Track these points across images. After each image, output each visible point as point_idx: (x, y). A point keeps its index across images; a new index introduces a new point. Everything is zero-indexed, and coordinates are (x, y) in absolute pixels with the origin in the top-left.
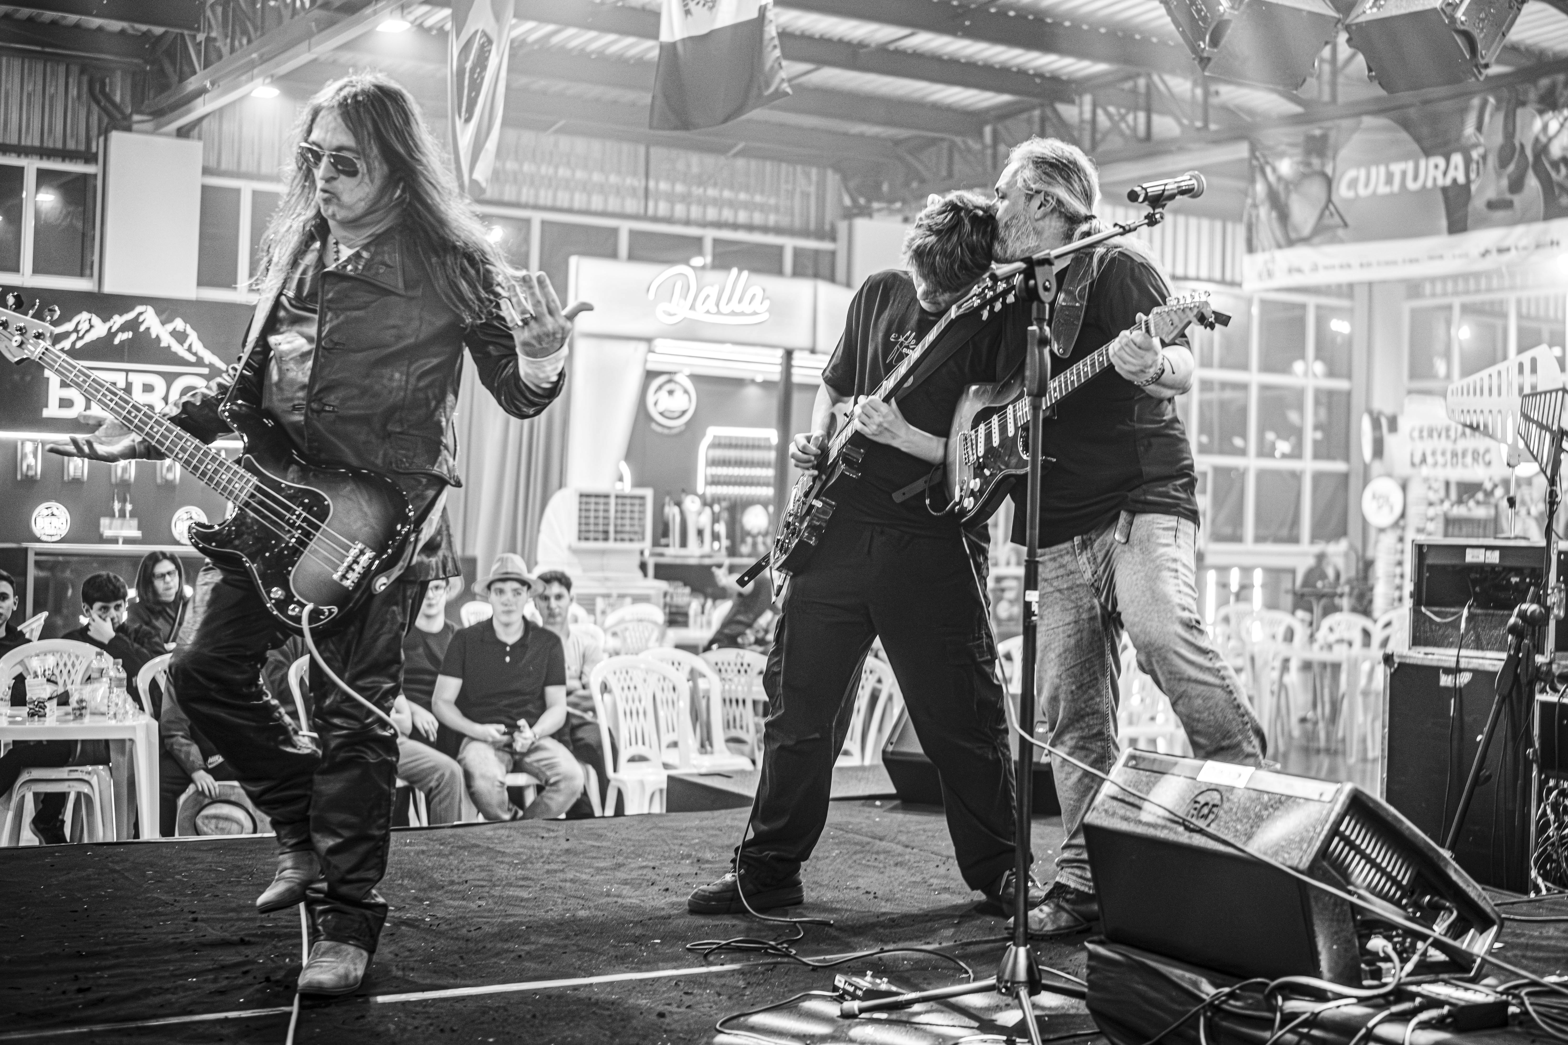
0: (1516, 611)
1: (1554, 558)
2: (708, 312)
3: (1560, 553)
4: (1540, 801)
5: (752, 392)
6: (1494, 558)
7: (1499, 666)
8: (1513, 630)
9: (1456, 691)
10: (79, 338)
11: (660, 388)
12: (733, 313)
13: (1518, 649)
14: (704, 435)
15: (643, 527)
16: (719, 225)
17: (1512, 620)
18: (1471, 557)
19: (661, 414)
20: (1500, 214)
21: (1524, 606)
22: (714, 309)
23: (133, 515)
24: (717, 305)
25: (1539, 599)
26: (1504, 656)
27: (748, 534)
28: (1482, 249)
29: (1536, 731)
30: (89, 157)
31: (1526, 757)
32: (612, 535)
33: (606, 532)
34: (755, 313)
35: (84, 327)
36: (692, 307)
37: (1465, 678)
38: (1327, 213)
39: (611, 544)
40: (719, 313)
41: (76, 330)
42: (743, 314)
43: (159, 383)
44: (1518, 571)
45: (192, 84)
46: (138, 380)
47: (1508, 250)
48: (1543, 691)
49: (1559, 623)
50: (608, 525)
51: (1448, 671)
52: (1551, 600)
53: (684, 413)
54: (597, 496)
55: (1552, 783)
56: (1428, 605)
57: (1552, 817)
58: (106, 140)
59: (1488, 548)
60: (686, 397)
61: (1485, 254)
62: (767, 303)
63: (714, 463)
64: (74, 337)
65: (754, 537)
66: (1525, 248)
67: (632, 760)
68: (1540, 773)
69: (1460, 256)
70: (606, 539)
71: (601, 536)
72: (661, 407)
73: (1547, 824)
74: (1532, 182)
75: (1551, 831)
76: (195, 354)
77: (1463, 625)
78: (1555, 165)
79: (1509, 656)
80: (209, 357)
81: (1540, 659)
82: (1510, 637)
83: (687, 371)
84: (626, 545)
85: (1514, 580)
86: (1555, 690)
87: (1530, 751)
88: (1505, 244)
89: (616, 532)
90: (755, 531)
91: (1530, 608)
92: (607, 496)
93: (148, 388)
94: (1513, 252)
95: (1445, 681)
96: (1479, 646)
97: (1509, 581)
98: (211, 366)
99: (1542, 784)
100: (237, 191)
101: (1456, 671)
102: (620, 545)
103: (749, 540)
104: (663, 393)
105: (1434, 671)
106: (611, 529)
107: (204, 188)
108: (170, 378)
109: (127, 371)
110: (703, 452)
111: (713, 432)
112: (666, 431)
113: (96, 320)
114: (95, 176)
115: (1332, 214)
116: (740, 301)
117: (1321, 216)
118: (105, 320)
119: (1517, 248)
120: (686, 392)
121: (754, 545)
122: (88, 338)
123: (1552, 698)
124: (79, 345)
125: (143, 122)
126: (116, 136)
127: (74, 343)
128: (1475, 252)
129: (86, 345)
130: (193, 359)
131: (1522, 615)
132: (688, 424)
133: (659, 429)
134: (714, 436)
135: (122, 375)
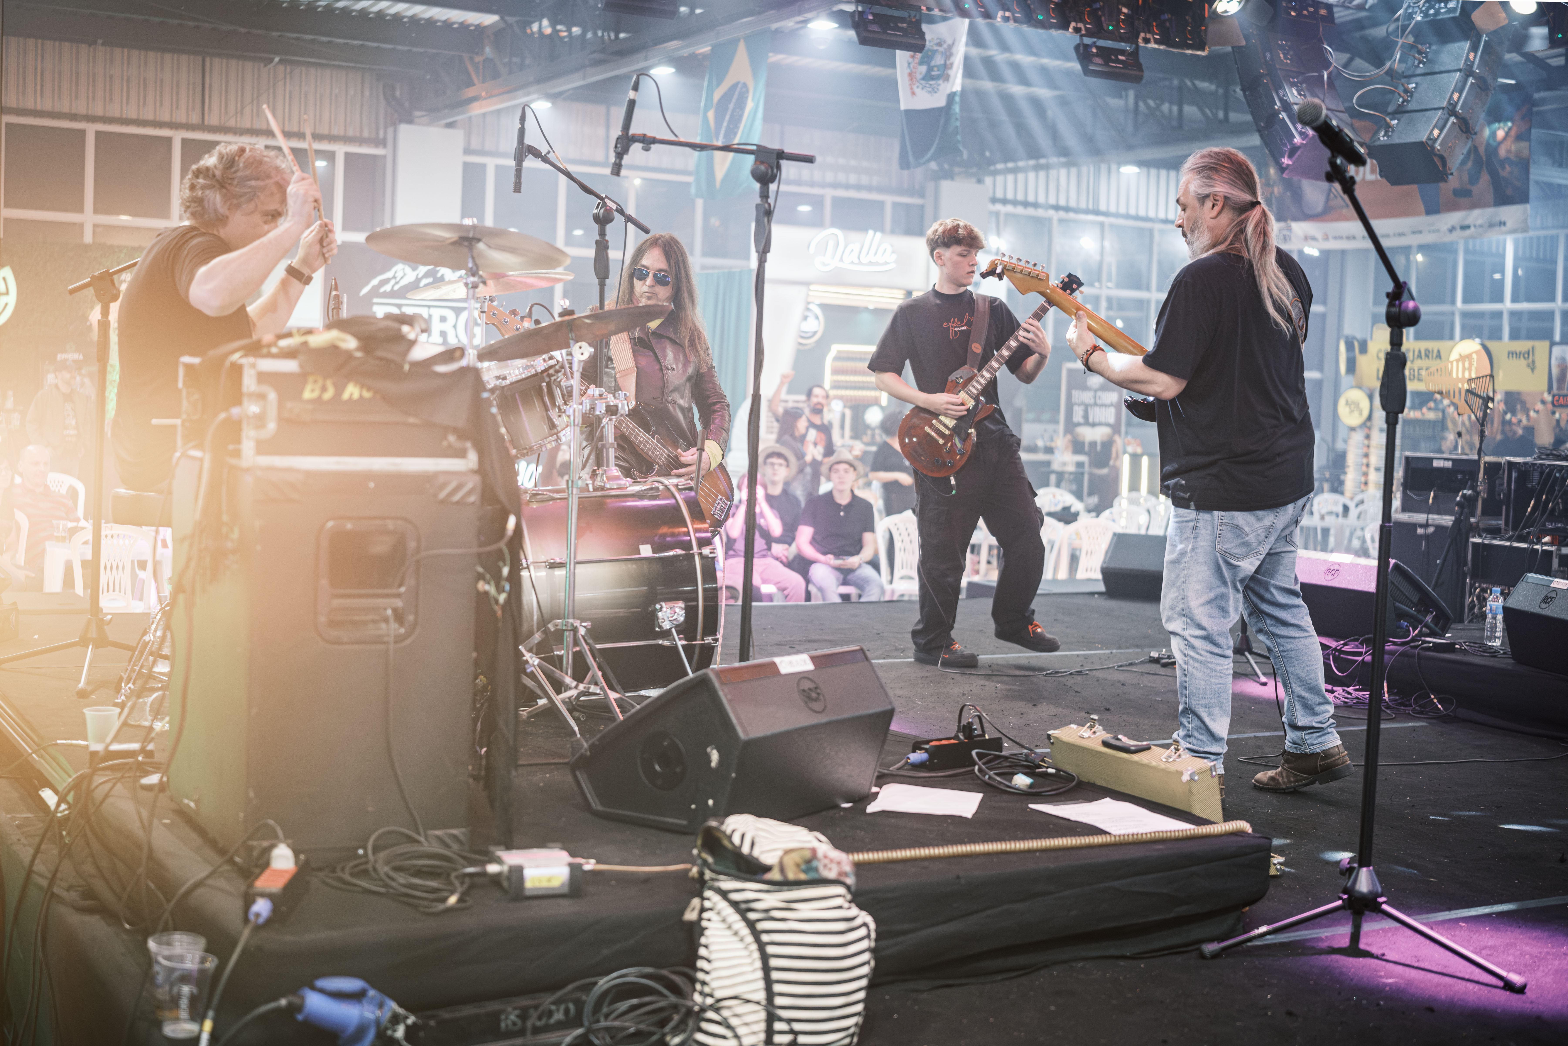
0: (1460, 494)
1: (1482, 466)
2: (852, 263)
3: (1485, 463)
4: (1471, 594)
5: (865, 317)
6: (1449, 464)
7: (1450, 524)
8: (1459, 504)
9: (1426, 537)
10: (397, 283)
12: (871, 263)
13: (1461, 514)
14: (829, 350)
16: (835, 186)
17: (1458, 499)
18: (1436, 464)
20: (1463, 201)
21: (1465, 492)
22: (856, 261)
24: (859, 258)
25: (1473, 488)
26: (1453, 518)
27: (868, 427)
28: (1449, 226)
29: (1470, 557)
30: (382, 143)
31: (1464, 572)
34: (886, 263)
35: (399, 275)
36: (841, 260)
37: (1431, 530)
38: (1332, 195)
40: (860, 263)
41: (394, 277)
42: (877, 264)
43: (450, 315)
44: (1462, 472)
45: (470, 92)
47: (1468, 227)
48: (1474, 537)
49: (1484, 501)
51: (1421, 526)
52: (1480, 488)
53: (815, 333)
55: (1477, 585)
56: (1411, 490)
57: (1476, 603)
58: (395, 131)
59: (1445, 459)
60: (816, 322)
61: (1452, 230)
62: (894, 256)
63: (835, 371)
64: (393, 282)
65: (873, 429)
66: (1481, 226)
67: (902, 578)
68: (1471, 580)
69: (1434, 231)
73: (1474, 606)
74: (1485, 177)
75: (1476, 610)
77: (1431, 501)
78: (1502, 163)
79: (1456, 519)
81: (1472, 520)
82: (1456, 508)
83: (818, 302)
85: (1459, 477)
86: (1480, 536)
87: (1465, 568)
88: (1467, 222)
91: (1468, 492)
93: (443, 319)
94: (1472, 229)
95: (1420, 531)
96: (1439, 513)
97: (1457, 478)
99: (1472, 585)
100: (483, 166)
101: (1426, 526)
103: (869, 432)
105: (1413, 526)
107: (466, 165)
108: (457, 311)
109: (429, 307)
110: (829, 363)
111: (835, 348)
112: (802, 348)
113: (408, 269)
114: (384, 157)
115: (1335, 196)
116: (876, 254)
117: (1328, 199)
118: (414, 269)
119: (1475, 226)
120: (817, 318)
121: (873, 436)
122: (403, 283)
123: (1479, 540)
124: (396, 288)
125: (423, 116)
126: (403, 128)
127: (393, 286)
128: (1445, 228)
129: (401, 288)
131: (1464, 496)
132: (818, 342)
134: (839, 352)
135: (426, 309)
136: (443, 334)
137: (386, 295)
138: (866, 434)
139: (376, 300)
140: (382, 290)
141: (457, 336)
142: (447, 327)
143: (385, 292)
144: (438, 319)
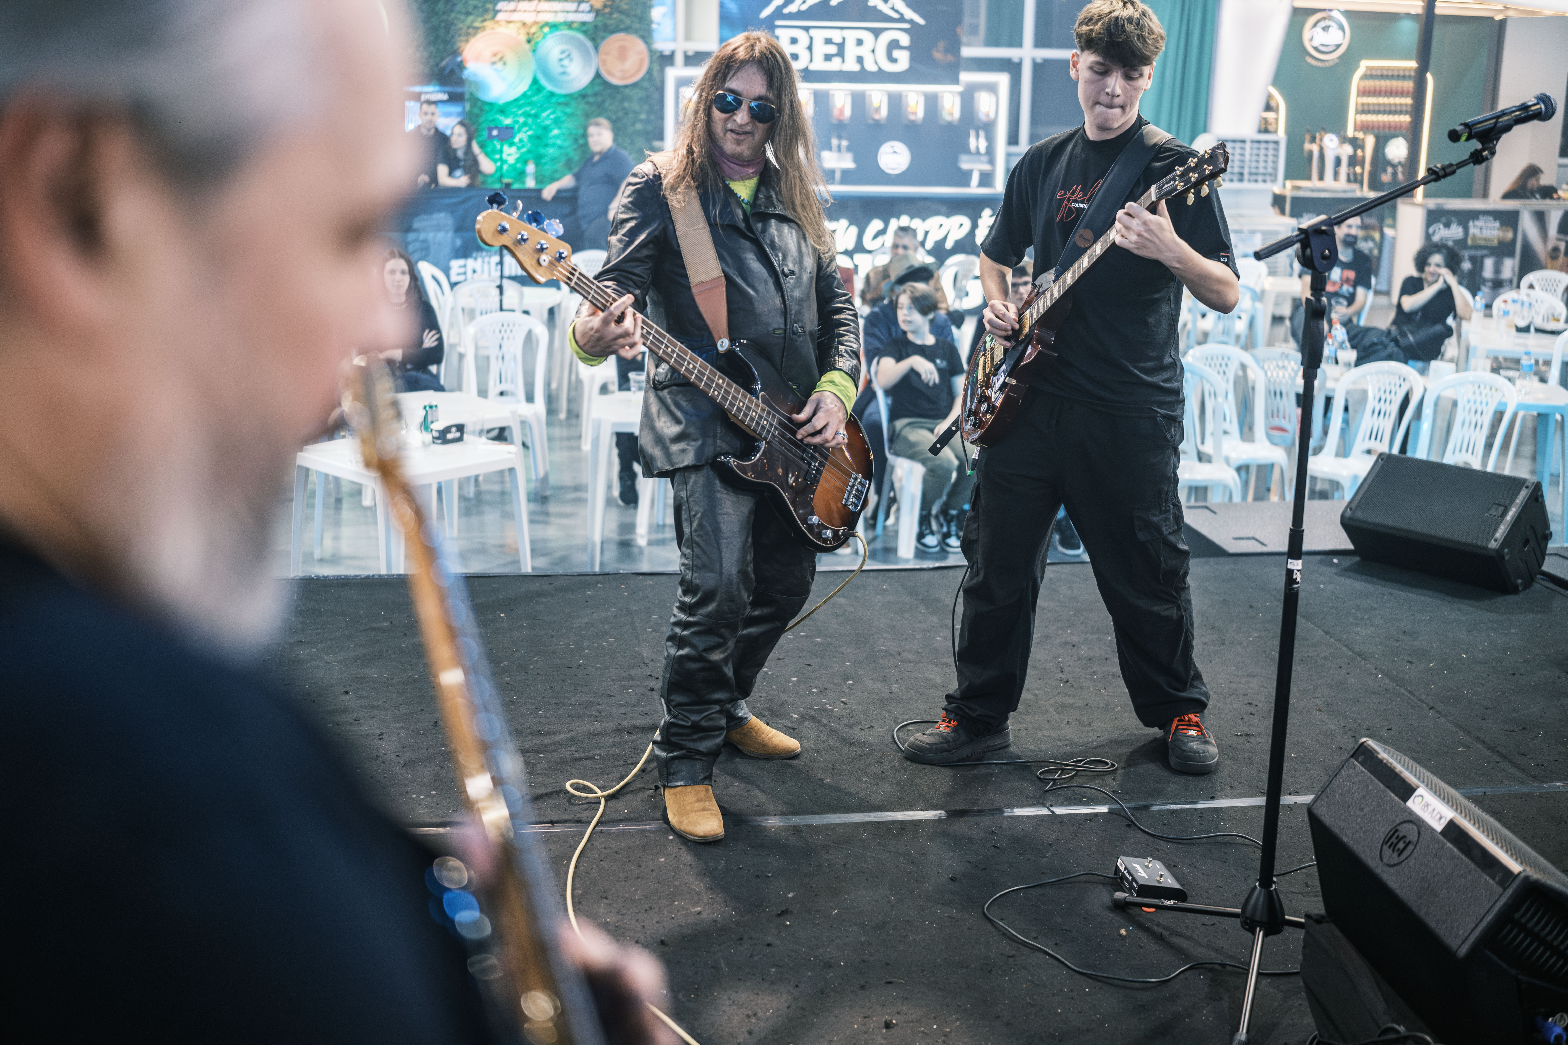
10: (803, 2)
11: (1315, 25)
14: (1358, 67)
15: (1275, 169)
19: (1316, 49)
23: (849, 149)
27: (1389, 163)
32: (1246, 177)
33: (1241, 174)
39: (1246, 185)
46: (851, 36)
50: (1242, 167)
53: (1338, 46)
54: (1234, 141)
60: (1340, 33)
63: (1363, 93)
65: (1394, 166)
70: (1241, 180)
71: (1235, 178)
72: (1316, 43)
76: (897, 11)
80: (909, 14)
83: (1342, 8)
84: (1260, 186)
89: (1250, 174)
90: (1396, 161)
92: (1243, 141)
98: (911, 22)
102: (1253, 186)
103: (1390, 170)
104: (1318, 29)
106: (1246, 171)
108: (877, 32)
109: (843, 28)
110: (1356, 82)
111: (1365, 65)
112: (1320, 64)
120: (1342, 28)
121: (1395, 174)
130: (895, 16)
133: (1313, 62)
134: (1367, 68)
135: (838, 31)
136: (860, 60)
137: (791, 16)
138: (1385, 171)
139: (778, 23)
140: (786, 11)
141: (876, 63)
142: (865, 51)
143: (790, 13)
144: (854, 42)
